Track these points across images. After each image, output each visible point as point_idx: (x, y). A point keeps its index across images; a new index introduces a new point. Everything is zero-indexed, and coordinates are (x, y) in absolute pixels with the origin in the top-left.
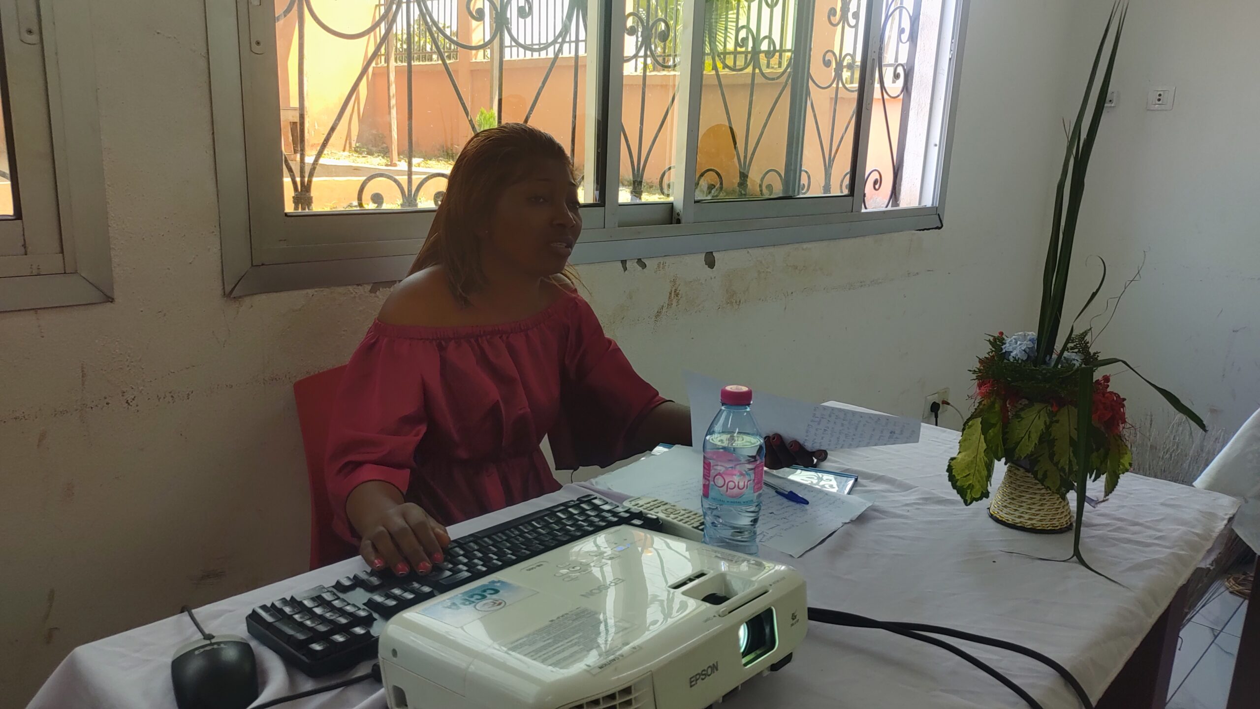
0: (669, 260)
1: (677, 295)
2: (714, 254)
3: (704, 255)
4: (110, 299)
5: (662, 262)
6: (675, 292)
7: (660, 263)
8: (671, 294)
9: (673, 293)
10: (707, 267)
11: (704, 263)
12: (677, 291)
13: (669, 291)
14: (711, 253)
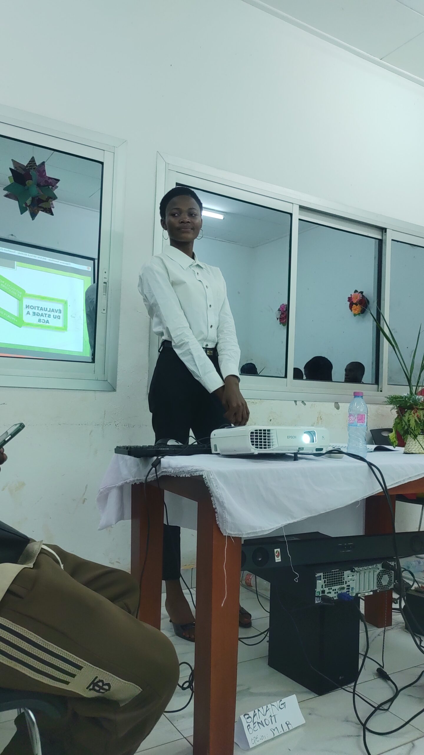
0: (317, 403)
1: (321, 419)
2: (339, 403)
3: (333, 404)
4: (114, 390)
6: (320, 417)
7: (312, 404)
8: (318, 418)
9: (319, 418)
10: (336, 408)
11: (334, 407)
12: (321, 417)
13: (317, 416)
14: (338, 403)
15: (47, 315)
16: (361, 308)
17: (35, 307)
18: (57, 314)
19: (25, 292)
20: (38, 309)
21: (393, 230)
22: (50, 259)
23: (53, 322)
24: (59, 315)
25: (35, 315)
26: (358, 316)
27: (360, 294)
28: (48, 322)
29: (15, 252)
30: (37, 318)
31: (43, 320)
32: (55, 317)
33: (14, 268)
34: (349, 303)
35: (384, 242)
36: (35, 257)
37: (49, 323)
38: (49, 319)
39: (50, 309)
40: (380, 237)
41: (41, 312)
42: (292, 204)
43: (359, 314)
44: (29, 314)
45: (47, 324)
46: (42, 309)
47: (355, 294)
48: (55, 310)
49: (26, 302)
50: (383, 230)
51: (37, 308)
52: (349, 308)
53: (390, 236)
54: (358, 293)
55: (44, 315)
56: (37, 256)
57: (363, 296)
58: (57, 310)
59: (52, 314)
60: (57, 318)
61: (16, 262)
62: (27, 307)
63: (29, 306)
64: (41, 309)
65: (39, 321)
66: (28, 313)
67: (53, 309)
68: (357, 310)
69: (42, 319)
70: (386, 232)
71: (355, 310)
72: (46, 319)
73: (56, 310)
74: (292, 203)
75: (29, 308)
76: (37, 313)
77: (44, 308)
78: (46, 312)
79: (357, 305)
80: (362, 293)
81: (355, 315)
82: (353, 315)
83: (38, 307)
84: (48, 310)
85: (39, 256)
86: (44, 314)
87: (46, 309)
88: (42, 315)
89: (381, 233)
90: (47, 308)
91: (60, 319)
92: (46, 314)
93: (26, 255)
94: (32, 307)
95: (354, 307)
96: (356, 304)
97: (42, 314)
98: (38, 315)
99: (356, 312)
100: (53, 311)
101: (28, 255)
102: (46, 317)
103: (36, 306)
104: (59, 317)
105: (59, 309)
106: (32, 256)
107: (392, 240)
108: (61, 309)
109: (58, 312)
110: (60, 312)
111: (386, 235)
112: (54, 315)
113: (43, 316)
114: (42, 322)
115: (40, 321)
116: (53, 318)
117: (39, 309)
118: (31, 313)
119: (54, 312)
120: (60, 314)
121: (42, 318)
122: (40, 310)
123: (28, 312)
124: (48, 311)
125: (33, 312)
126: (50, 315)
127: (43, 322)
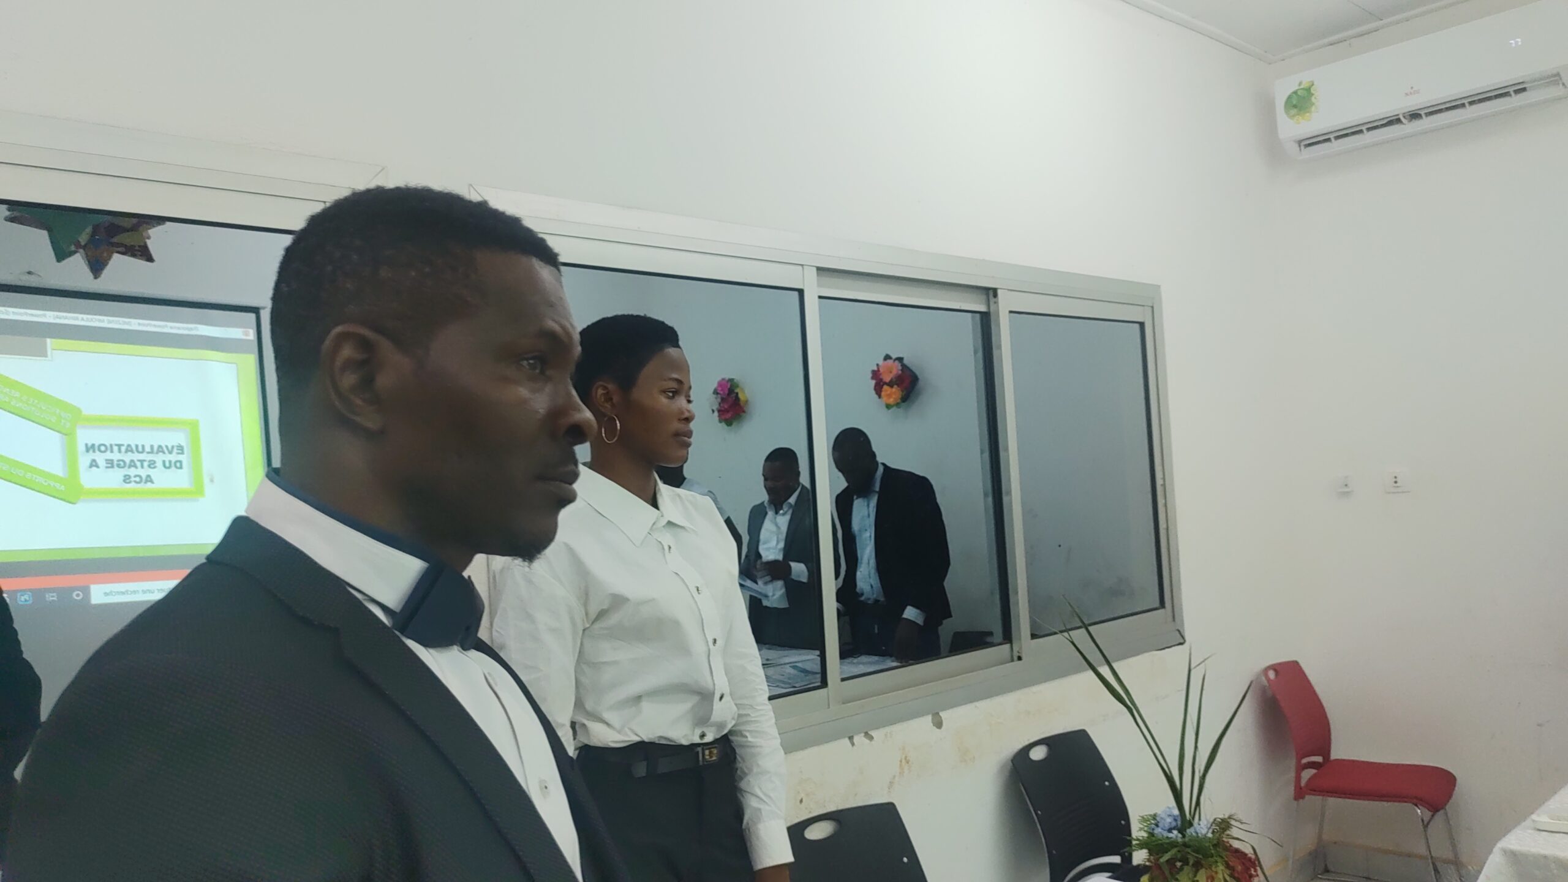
0: (896, 729)
1: (908, 762)
2: (941, 714)
3: (929, 718)
5: (889, 731)
6: (906, 759)
7: (887, 732)
8: (901, 761)
9: (903, 761)
10: (935, 728)
11: (932, 724)
12: (908, 758)
13: (899, 759)
14: (938, 713)
15: (146, 464)
16: (901, 393)
17: (111, 445)
18: (173, 457)
19: (79, 411)
20: (120, 451)
21: (1008, 290)
22: (141, 321)
23: (163, 479)
24: (179, 459)
25: (112, 467)
26: (895, 408)
27: (897, 362)
28: (149, 479)
29: (45, 316)
30: (118, 474)
31: (135, 476)
32: (167, 464)
33: (46, 356)
34: (874, 382)
35: (993, 318)
36: (100, 321)
37: (152, 482)
38: (151, 472)
39: (152, 447)
40: (982, 308)
41: (127, 458)
42: (800, 267)
43: (897, 405)
44: (97, 466)
45: (149, 484)
46: (132, 449)
47: (886, 362)
48: (167, 447)
49: (84, 436)
50: (991, 293)
51: (116, 448)
52: (874, 392)
53: (1005, 303)
54: (890, 362)
55: (138, 464)
56: (105, 318)
57: (905, 367)
58: (173, 447)
59: (159, 458)
60: (173, 468)
61: (48, 340)
62: (90, 448)
63: (93, 445)
64: (129, 449)
65: (124, 481)
66: (94, 464)
67: (160, 446)
68: (894, 396)
69: (132, 475)
70: (995, 295)
71: (889, 396)
72: (143, 473)
73: (170, 448)
74: (802, 265)
75: (94, 451)
76: (118, 461)
77: (137, 446)
78: (142, 457)
79: (892, 387)
80: (900, 359)
81: (888, 406)
82: (884, 407)
83: (119, 446)
84: (148, 449)
85: (111, 319)
86: (139, 461)
87: (140, 449)
88: (132, 464)
89: (984, 297)
90: (143, 446)
91: (181, 468)
92: (142, 461)
93: (77, 319)
94: (103, 448)
95: (886, 391)
96: (890, 384)
97: (132, 461)
98: (121, 464)
99: (891, 401)
100: (160, 449)
101: (80, 319)
102: (142, 467)
103: (113, 443)
104: (178, 465)
105: (175, 444)
106: (92, 319)
107: (1011, 312)
108: (182, 444)
109: (175, 450)
110: (180, 451)
111: (996, 303)
112: (164, 462)
113: (136, 467)
114: (133, 483)
115: (127, 479)
116: (163, 468)
117: (123, 449)
118: (101, 462)
119: (164, 453)
120: (181, 457)
121: (132, 472)
122: (127, 451)
123: (94, 461)
124: (148, 453)
125: (106, 460)
126: (155, 462)
127: (135, 482)
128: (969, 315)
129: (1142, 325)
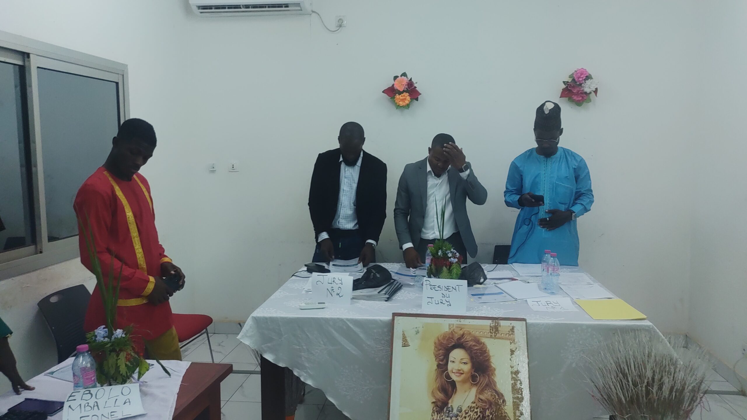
21: (37, 55)
35: (27, 69)
40: (20, 63)
50: (25, 55)
53: (34, 62)
70: (28, 57)
89: (20, 57)
107: (38, 67)
111: (29, 61)
128: (12, 66)
129: (117, 84)
